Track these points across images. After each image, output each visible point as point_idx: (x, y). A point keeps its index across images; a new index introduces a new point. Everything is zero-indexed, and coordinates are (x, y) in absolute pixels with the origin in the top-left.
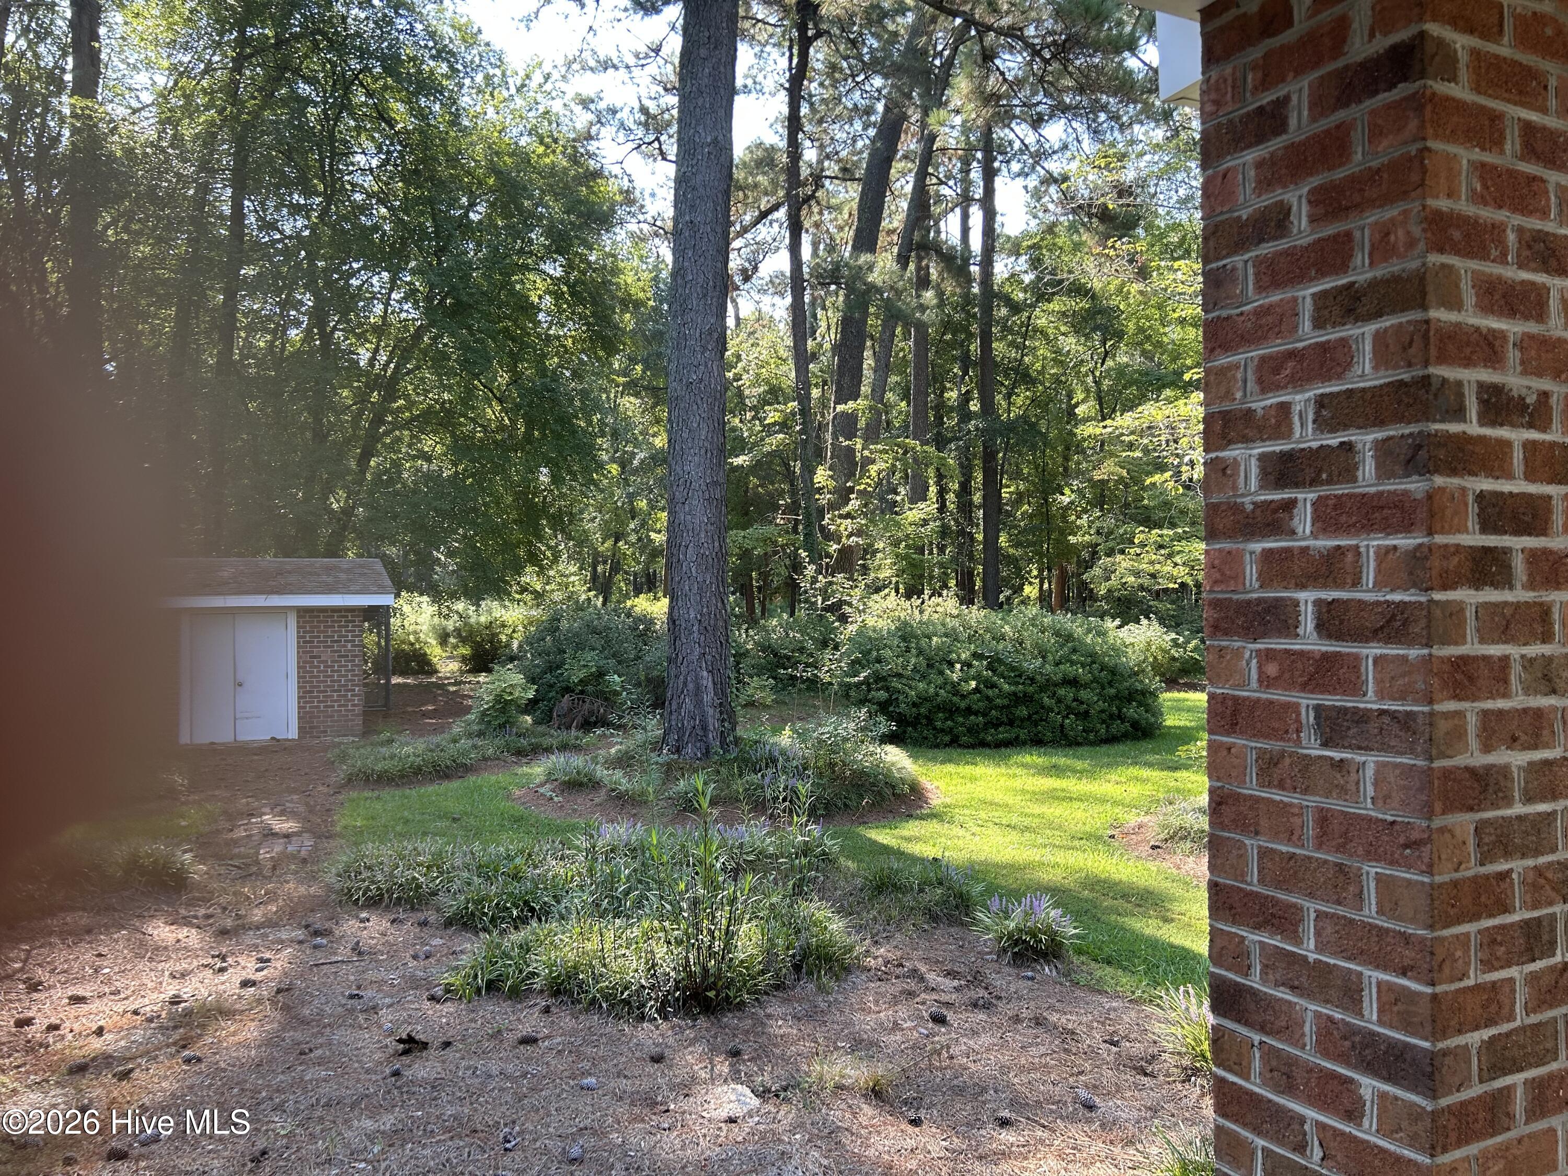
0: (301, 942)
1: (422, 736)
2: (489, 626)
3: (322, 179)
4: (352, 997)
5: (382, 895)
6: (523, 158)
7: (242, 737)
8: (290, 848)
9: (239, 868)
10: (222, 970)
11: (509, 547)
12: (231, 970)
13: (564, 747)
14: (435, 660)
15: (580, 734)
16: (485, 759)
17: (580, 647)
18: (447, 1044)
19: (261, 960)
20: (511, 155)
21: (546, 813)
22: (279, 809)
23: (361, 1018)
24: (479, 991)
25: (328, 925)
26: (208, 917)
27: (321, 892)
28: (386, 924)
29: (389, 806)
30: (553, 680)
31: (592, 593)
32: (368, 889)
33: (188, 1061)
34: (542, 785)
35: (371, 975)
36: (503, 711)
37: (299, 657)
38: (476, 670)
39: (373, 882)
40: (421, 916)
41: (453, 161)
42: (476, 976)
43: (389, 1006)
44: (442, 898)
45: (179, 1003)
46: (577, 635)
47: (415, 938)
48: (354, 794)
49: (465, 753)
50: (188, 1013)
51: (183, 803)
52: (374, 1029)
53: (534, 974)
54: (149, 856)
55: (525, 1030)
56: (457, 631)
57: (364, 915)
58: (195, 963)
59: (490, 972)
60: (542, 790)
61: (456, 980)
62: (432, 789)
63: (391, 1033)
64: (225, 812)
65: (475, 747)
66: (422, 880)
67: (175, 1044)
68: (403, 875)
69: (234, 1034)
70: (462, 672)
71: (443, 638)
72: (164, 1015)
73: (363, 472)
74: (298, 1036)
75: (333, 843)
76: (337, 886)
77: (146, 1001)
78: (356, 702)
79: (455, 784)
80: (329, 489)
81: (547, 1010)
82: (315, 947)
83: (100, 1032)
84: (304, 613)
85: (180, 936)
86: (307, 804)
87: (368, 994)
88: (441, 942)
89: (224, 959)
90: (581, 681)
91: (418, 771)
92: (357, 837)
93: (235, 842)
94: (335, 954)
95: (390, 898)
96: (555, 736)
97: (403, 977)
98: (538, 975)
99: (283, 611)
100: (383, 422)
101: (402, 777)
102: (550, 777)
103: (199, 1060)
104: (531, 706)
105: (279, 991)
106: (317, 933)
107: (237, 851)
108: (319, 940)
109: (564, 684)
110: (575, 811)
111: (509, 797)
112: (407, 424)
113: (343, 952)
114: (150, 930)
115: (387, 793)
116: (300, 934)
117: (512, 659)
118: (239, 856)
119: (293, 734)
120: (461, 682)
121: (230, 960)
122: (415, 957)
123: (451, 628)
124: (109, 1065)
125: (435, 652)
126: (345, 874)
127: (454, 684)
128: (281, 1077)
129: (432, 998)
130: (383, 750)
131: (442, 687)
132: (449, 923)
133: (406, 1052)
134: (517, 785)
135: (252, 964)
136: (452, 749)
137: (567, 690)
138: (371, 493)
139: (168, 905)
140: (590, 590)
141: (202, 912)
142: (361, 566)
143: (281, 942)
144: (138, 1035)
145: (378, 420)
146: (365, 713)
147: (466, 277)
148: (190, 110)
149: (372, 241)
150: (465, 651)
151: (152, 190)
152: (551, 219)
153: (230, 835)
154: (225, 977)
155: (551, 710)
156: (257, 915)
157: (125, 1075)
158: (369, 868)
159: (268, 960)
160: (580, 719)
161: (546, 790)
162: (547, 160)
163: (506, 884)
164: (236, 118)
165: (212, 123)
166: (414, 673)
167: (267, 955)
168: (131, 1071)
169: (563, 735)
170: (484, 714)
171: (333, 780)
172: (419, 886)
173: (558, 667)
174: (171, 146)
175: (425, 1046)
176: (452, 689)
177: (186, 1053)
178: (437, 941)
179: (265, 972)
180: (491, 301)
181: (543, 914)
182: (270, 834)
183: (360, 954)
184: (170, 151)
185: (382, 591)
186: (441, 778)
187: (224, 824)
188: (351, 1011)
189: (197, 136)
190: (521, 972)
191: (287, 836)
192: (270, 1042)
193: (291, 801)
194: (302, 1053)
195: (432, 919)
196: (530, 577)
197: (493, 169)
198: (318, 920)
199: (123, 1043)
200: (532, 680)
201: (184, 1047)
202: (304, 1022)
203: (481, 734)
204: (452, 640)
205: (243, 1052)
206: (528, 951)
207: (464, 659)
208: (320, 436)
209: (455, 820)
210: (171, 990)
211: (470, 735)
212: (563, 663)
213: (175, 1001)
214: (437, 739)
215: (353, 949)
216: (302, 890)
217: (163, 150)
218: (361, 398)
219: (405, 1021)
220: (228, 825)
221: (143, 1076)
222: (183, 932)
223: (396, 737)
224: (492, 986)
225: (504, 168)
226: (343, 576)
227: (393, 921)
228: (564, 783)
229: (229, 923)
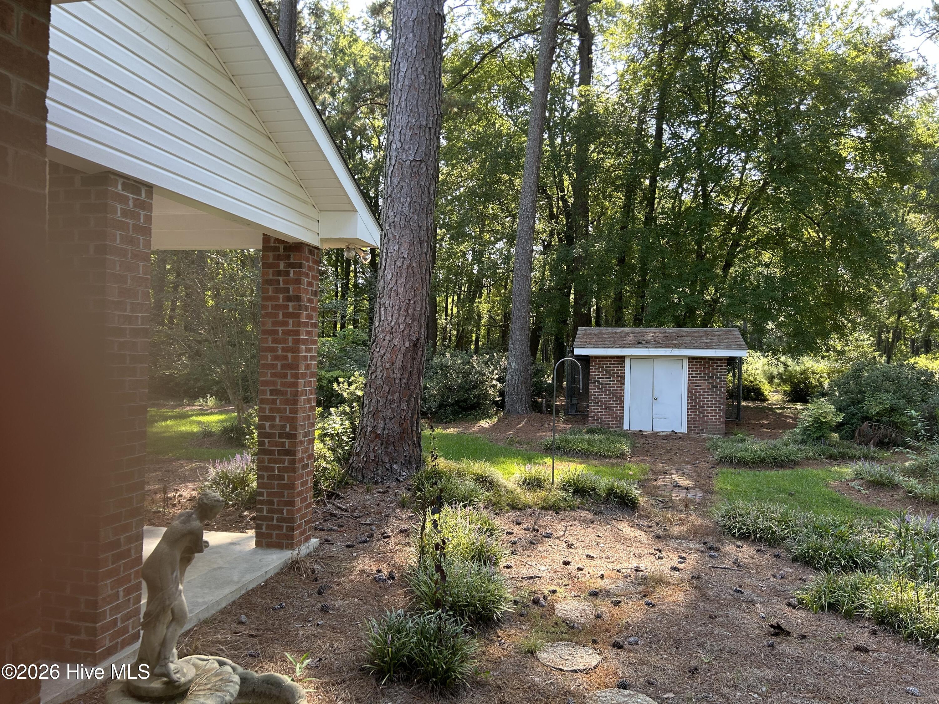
0: (702, 552)
1: (763, 439)
2: (804, 372)
3: (708, 102)
4: (737, 591)
5: (750, 533)
6: (841, 62)
7: (657, 429)
8: (689, 496)
9: (662, 502)
10: (660, 558)
11: (819, 320)
12: (664, 559)
13: (866, 457)
14: (766, 393)
15: (877, 449)
16: (808, 459)
17: (877, 389)
18: (803, 637)
19: (681, 557)
20: (831, 62)
21: (856, 500)
22: (680, 472)
23: (744, 606)
24: (822, 608)
25: (718, 545)
26: (650, 527)
27: (710, 524)
28: (753, 552)
29: (747, 480)
30: (856, 411)
31: (877, 354)
32: (740, 528)
33: (648, 604)
34: (852, 481)
35: (747, 581)
36: (820, 428)
37: (689, 386)
38: (794, 400)
39: (745, 525)
40: (777, 551)
41: (791, 74)
42: (820, 598)
43: (761, 603)
44: (789, 542)
45: (639, 571)
46: (873, 381)
47: (773, 564)
48: (724, 470)
49: (793, 453)
50: (645, 578)
51: (629, 462)
52: (753, 613)
53: (863, 606)
54: (618, 487)
55: (860, 642)
56: (780, 375)
57: (739, 543)
58: (646, 551)
59: (830, 598)
60: (852, 484)
61: (806, 597)
62: (773, 473)
63: (764, 619)
64: (651, 470)
65: (800, 450)
66: (775, 528)
67: (640, 593)
68: (763, 524)
69: (671, 596)
70: (784, 402)
71: (771, 379)
72: (632, 575)
73: (726, 276)
74: (707, 606)
75: (714, 497)
76: (721, 523)
77: (623, 566)
78: (721, 415)
79: (788, 472)
80: (705, 287)
81: (874, 633)
82: (711, 556)
83: (602, 577)
84: (692, 359)
85: (637, 535)
86: (696, 472)
87: (747, 592)
88: (791, 570)
89: (660, 551)
90: (877, 413)
91: (763, 461)
92: (729, 496)
93: (658, 487)
94: (724, 563)
95: (755, 536)
96: (857, 449)
97: (768, 587)
98: (867, 608)
99: (680, 358)
100: (739, 245)
101: (753, 463)
102: (858, 476)
103: (653, 605)
104: (839, 427)
105: (693, 577)
106: (711, 548)
107: (660, 492)
108: (712, 553)
109: (864, 415)
110: (879, 502)
111: (827, 485)
112: (754, 245)
113: (728, 563)
114: (621, 528)
115: (744, 471)
116: (701, 547)
117: (823, 395)
118: (660, 495)
119: (684, 430)
120: (784, 408)
121: (664, 554)
122: (775, 576)
123: (776, 373)
124: (608, 596)
125: (766, 388)
126: (727, 516)
127: (781, 408)
128: (699, 628)
129: (789, 605)
130: (740, 445)
131: (772, 409)
132: (795, 559)
133: (775, 634)
134: (832, 478)
135: (676, 559)
136: (785, 450)
137: (866, 418)
138: (731, 288)
139: (628, 516)
140: (875, 351)
141: (646, 523)
142: (726, 333)
143: (691, 549)
144: (621, 584)
145: (736, 244)
146: (726, 422)
147: (797, 148)
148: (636, 80)
149: (736, 135)
150: (787, 388)
151: (616, 128)
152: (860, 99)
153: (655, 483)
154: (661, 562)
155: (854, 431)
156: (676, 531)
157: (617, 604)
158: (741, 515)
159: (685, 558)
160: (876, 439)
161: (855, 484)
162: (858, 60)
163: (835, 542)
164: (660, 79)
165: (648, 85)
166: (753, 400)
167: (684, 555)
168: (620, 602)
169: (864, 449)
170: (806, 429)
171: (710, 459)
172: (774, 533)
173: (859, 402)
174: (627, 101)
175: (788, 634)
176: (779, 411)
177: (646, 600)
178: (787, 569)
179: (683, 565)
180: (814, 161)
181: (865, 567)
182: (677, 486)
183: (739, 566)
184: (627, 105)
185: (739, 348)
186: (777, 467)
187: (651, 476)
188: (738, 600)
189: (639, 94)
190: (853, 602)
191: (687, 489)
192: (692, 605)
193: (687, 469)
194: (711, 617)
195: (784, 554)
196: (835, 341)
197: (820, 74)
198: (710, 539)
199: (613, 586)
200: (840, 409)
201: (645, 596)
202: (709, 599)
203: (803, 442)
204: (776, 381)
205: (676, 608)
206: (857, 589)
207: (785, 393)
208: (701, 256)
209: (791, 495)
210: (634, 563)
211: (796, 442)
212: (863, 400)
213: (637, 570)
214: (774, 442)
215: (734, 563)
216: (700, 521)
217: (623, 105)
218: (726, 231)
219: (773, 615)
220: (653, 477)
221: (625, 606)
222: (638, 533)
223: (747, 438)
224: (833, 607)
225: (826, 71)
226: (715, 339)
227: (758, 551)
228: (870, 481)
229: (661, 532)
